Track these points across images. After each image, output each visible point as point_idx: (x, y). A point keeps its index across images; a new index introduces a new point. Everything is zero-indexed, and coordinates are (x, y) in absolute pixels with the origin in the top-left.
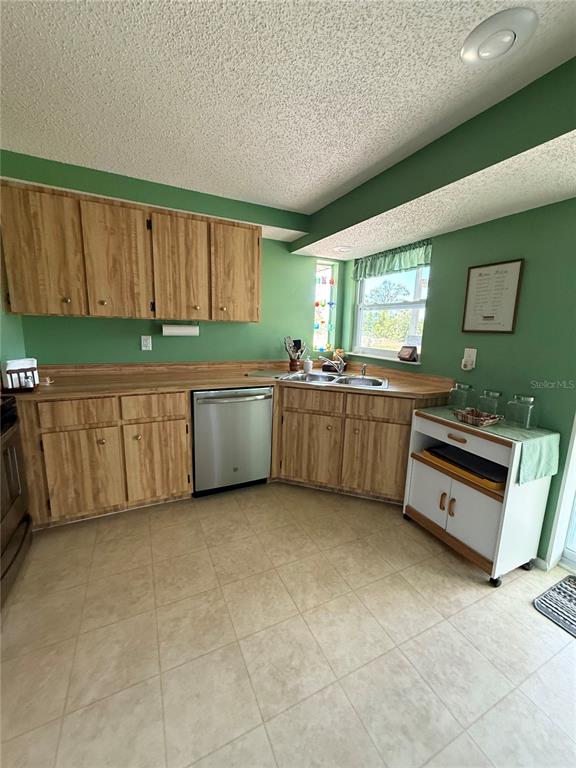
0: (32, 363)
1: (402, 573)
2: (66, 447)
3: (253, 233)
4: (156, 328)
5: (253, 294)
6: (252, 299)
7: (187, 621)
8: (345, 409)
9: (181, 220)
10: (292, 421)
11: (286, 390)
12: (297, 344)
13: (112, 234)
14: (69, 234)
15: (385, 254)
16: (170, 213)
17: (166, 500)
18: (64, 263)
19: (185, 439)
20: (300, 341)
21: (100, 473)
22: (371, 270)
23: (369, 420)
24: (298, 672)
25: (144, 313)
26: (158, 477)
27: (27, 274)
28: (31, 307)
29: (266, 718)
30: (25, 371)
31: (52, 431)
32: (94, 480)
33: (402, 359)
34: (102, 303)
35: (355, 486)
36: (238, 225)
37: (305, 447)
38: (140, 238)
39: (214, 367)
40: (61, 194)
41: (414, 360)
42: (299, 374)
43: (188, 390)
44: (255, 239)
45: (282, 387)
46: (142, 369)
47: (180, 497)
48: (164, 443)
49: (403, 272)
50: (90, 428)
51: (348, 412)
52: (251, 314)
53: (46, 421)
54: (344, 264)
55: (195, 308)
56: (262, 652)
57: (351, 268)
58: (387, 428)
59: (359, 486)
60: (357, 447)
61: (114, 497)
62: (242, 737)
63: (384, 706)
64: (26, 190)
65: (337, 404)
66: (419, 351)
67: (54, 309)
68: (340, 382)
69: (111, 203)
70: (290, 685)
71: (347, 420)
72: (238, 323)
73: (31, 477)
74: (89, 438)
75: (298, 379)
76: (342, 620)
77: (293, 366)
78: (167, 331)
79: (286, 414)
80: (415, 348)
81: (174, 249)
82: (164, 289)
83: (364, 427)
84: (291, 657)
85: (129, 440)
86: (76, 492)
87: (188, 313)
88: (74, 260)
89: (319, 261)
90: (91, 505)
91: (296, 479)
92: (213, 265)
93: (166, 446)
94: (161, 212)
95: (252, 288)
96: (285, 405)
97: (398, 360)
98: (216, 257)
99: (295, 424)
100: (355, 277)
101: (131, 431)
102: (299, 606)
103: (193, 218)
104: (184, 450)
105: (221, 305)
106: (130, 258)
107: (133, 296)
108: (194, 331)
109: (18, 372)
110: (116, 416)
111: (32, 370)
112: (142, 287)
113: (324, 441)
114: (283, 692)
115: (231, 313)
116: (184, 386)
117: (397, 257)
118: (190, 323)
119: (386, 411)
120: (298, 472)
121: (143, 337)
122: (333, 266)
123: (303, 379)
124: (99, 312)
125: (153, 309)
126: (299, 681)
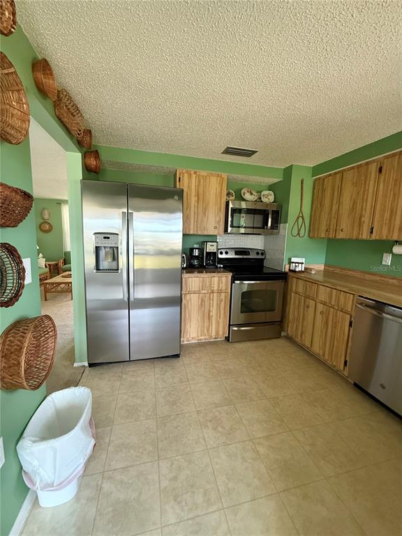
7: (244, 386)
13: (356, 186)
18: (331, 210)
24: (215, 429)
27: (317, 218)
28: (316, 235)
29: (198, 412)
31: (295, 292)
32: (302, 325)
34: (343, 230)
38: (372, 183)
43: (356, 294)
46: (378, 278)
56: (227, 414)
62: (194, 403)
63: (189, 472)
64: (324, 179)
67: (323, 235)
69: (359, 167)
70: (209, 424)
74: (305, 302)
76: (246, 469)
78: (396, 250)
82: (382, 216)
84: (223, 427)
85: (318, 313)
88: (335, 208)
90: (299, 338)
93: (335, 327)
102: (258, 440)
106: (363, 199)
107: (360, 224)
109: (296, 263)
110: (315, 296)
111: (302, 263)
112: (366, 217)
114: (207, 420)
121: (385, 255)
124: (341, 236)
125: (372, 232)
126: (210, 428)
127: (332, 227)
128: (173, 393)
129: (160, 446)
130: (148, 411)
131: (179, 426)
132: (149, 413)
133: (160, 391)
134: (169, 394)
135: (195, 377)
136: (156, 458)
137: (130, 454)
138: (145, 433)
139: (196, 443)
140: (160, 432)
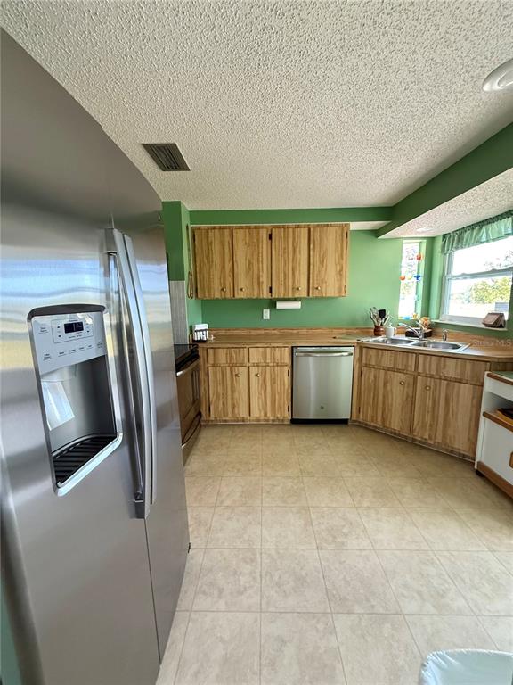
0: (205, 326)
1: (456, 510)
2: (219, 376)
3: (343, 230)
4: (272, 304)
5: (341, 275)
6: (341, 280)
7: (279, 488)
8: (416, 367)
9: (291, 230)
10: (370, 375)
11: (364, 350)
12: (382, 314)
13: (249, 246)
14: (227, 250)
15: (472, 227)
16: (284, 227)
17: (273, 421)
18: (223, 267)
19: (287, 380)
20: (384, 311)
21: (236, 395)
22: (458, 243)
23: (440, 379)
25: (266, 295)
26: (269, 403)
27: (206, 276)
28: (207, 295)
30: (202, 330)
31: (213, 366)
32: (232, 399)
33: (487, 325)
34: (241, 290)
35: (427, 437)
36: (331, 226)
37: (381, 397)
38: (265, 246)
39: (310, 332)
40: (224, 228)
41: (501, 326)
42: (380, 339)
43: (290, 346)
44: (345, 234)
45: (362, 347)
46: (263, 332)
47: (283, 421)
48: (274, 382)
49: (492, 243)
50: (232, 366)
51: (420, 370)
52: (340, 291)
53: (211, 361)
54: (431, 240)
55: (298, 289)
56: (323, 517)
57: (439, 243)
58: (459, 388)
59: (430, 438)
60: (429, 403)
61: (243, 412)
62: (303, 550)
64: (207, 230)
65: (410, 363)
66: (506, 318)
67: (217, 295)
68: (419, 345)
69: (249, 228)
70: (339, 540)
71: (419, 378)
72: (328, 298)
73: (202, 391)
74: (231, 372)
75: (379, 342)
76: (388, 521)
77: (377, 332)
78: (280, 305)
79: (364, 369)
80: (502, 315)
81: (285, 250)
82: (278, 277)
83: (435, 385)
85: (252, 375)
86: (223, 404)
87: (293, 293)
88: (228, 265)
89: (405, 241)
90: (230, 415)
91: (372, 424)
92: (311, 258)
93: (275, 383)
94: (278, 227)
95: (341, 270)
96: (364, 361)
97: (484, 326)
98: (314, 251)
99: (372, 378)
100: (443, 251)
101: (254, 370)
102: (356, 503)
103: (299, 227)
104: (286, 387)
105: (316, 286)
106: (258, 259)
107: (259, 284)
108: (297, 305)
109: (200, 331)
110: (246, 360)
111: (206, 330)
112: (264, 279)
113: (397, 395)
114: (333, 541)
115: (324, 290)
116: (287, 343)
117: (484, 229)
118: (295, 300)
119: (459, 371)
120: (374, 418)
121: (264, 310)
122: (420, 243)
123: (383, 342)
124: (240, 295)
125: (271, 292)
126: (345, 540)
127: (227, 286)
128: (276, 578)
129: (381, 611)
130: (317, 631)
131: (344, 579)
132: (321, 626)
133: (268, 603)
134: (278, 585)
135: (246, 537)
136: (401, 618)
137: (407, 667)
138: (363, 636)
139: (369, 561)
140: (358, 609)
